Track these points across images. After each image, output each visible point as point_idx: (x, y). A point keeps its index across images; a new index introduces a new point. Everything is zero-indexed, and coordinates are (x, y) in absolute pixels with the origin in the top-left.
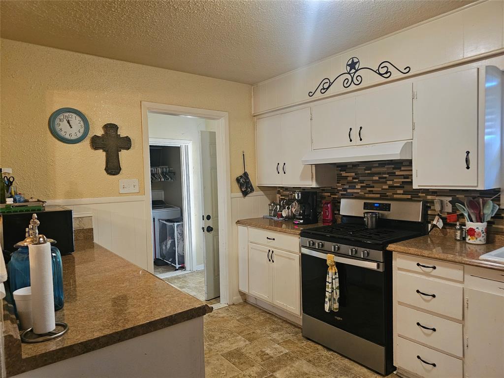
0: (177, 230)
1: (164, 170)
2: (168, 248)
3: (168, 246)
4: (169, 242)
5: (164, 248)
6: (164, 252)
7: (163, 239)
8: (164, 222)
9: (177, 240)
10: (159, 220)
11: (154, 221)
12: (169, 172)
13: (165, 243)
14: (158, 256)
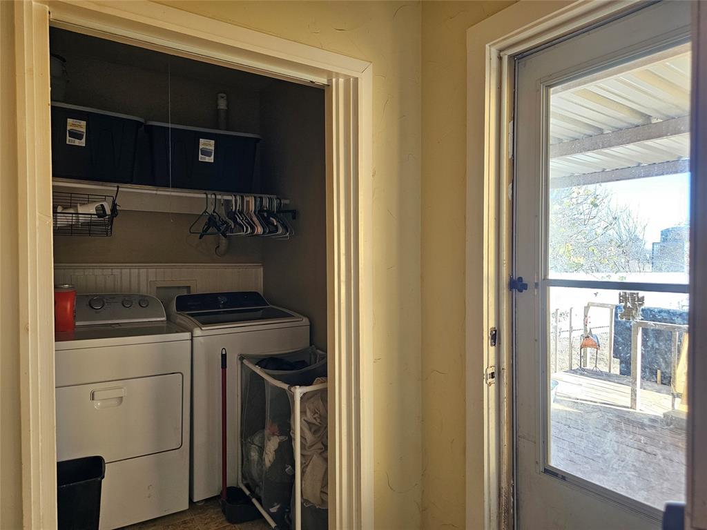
0: (303, 412)
1: (266, 203)
2: (268, 463)
3: (269, 457)
4: (272, 445)
5: (254, 455)
6: (255, 472)
7: (253, 425)
8: (257, 370)
9: (303, 447)
10: (242, 358)
11: (224, 366)
12: (279, 211)
13: (257, 439)
14: (234, 479)
